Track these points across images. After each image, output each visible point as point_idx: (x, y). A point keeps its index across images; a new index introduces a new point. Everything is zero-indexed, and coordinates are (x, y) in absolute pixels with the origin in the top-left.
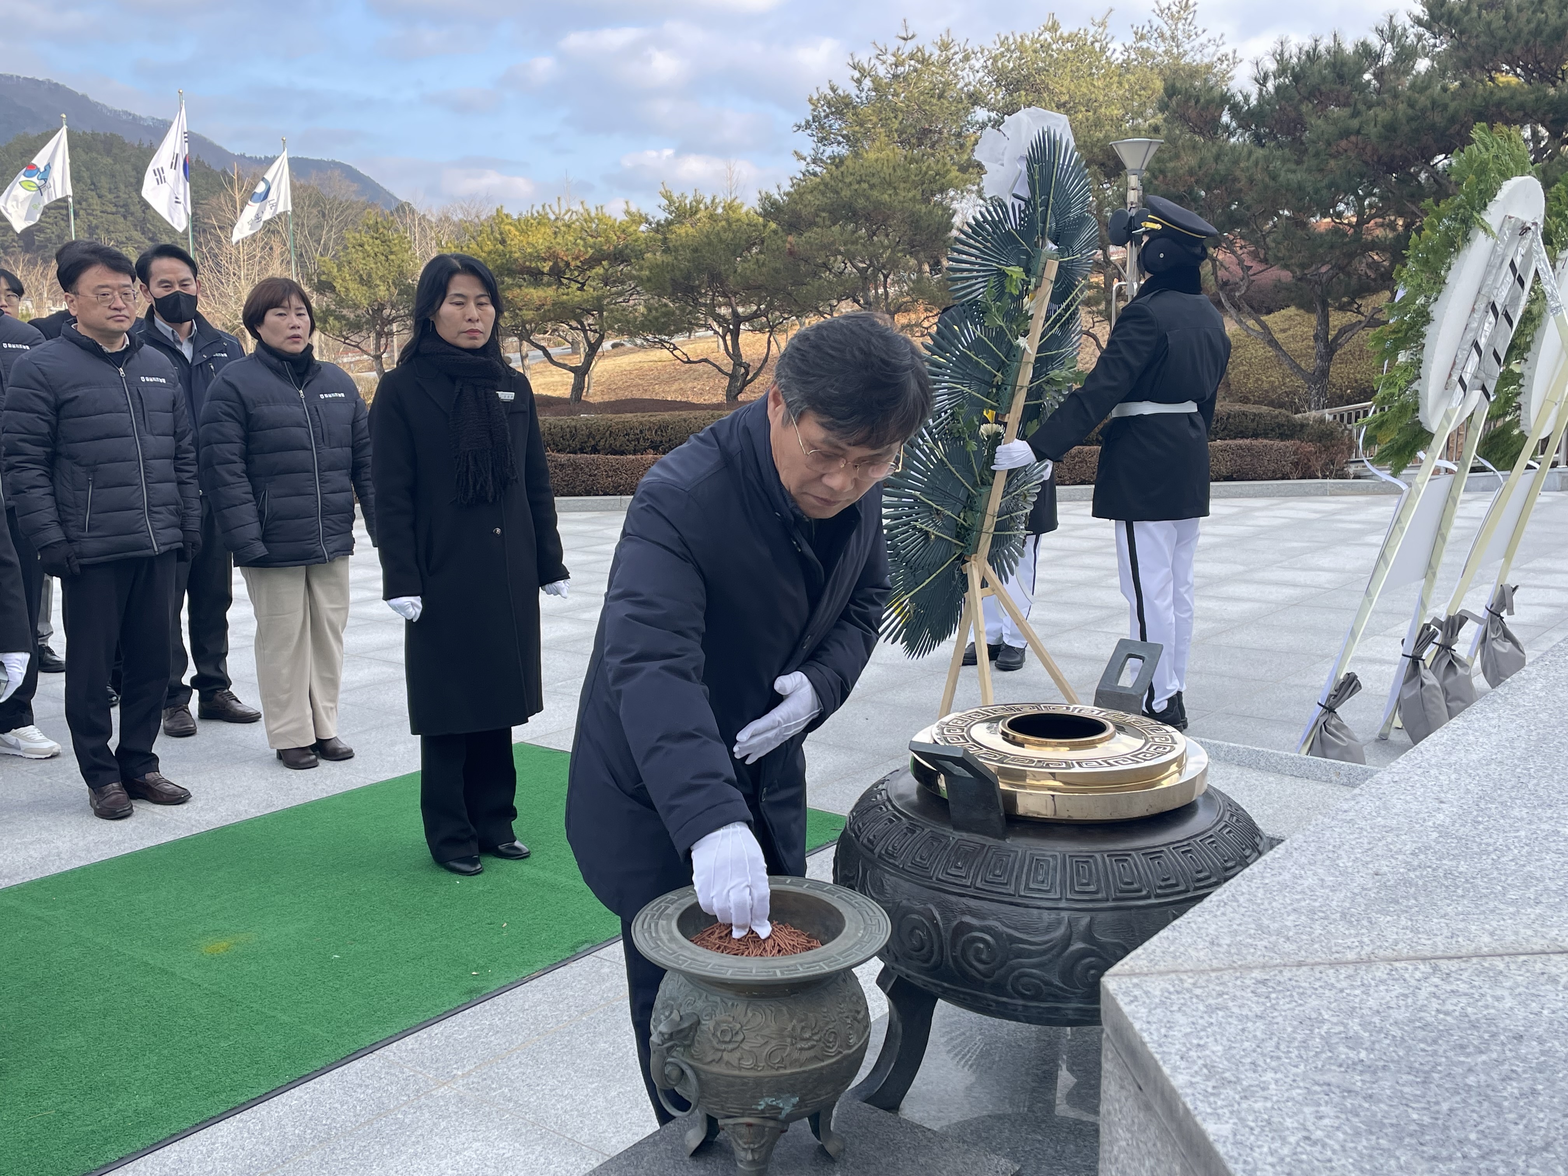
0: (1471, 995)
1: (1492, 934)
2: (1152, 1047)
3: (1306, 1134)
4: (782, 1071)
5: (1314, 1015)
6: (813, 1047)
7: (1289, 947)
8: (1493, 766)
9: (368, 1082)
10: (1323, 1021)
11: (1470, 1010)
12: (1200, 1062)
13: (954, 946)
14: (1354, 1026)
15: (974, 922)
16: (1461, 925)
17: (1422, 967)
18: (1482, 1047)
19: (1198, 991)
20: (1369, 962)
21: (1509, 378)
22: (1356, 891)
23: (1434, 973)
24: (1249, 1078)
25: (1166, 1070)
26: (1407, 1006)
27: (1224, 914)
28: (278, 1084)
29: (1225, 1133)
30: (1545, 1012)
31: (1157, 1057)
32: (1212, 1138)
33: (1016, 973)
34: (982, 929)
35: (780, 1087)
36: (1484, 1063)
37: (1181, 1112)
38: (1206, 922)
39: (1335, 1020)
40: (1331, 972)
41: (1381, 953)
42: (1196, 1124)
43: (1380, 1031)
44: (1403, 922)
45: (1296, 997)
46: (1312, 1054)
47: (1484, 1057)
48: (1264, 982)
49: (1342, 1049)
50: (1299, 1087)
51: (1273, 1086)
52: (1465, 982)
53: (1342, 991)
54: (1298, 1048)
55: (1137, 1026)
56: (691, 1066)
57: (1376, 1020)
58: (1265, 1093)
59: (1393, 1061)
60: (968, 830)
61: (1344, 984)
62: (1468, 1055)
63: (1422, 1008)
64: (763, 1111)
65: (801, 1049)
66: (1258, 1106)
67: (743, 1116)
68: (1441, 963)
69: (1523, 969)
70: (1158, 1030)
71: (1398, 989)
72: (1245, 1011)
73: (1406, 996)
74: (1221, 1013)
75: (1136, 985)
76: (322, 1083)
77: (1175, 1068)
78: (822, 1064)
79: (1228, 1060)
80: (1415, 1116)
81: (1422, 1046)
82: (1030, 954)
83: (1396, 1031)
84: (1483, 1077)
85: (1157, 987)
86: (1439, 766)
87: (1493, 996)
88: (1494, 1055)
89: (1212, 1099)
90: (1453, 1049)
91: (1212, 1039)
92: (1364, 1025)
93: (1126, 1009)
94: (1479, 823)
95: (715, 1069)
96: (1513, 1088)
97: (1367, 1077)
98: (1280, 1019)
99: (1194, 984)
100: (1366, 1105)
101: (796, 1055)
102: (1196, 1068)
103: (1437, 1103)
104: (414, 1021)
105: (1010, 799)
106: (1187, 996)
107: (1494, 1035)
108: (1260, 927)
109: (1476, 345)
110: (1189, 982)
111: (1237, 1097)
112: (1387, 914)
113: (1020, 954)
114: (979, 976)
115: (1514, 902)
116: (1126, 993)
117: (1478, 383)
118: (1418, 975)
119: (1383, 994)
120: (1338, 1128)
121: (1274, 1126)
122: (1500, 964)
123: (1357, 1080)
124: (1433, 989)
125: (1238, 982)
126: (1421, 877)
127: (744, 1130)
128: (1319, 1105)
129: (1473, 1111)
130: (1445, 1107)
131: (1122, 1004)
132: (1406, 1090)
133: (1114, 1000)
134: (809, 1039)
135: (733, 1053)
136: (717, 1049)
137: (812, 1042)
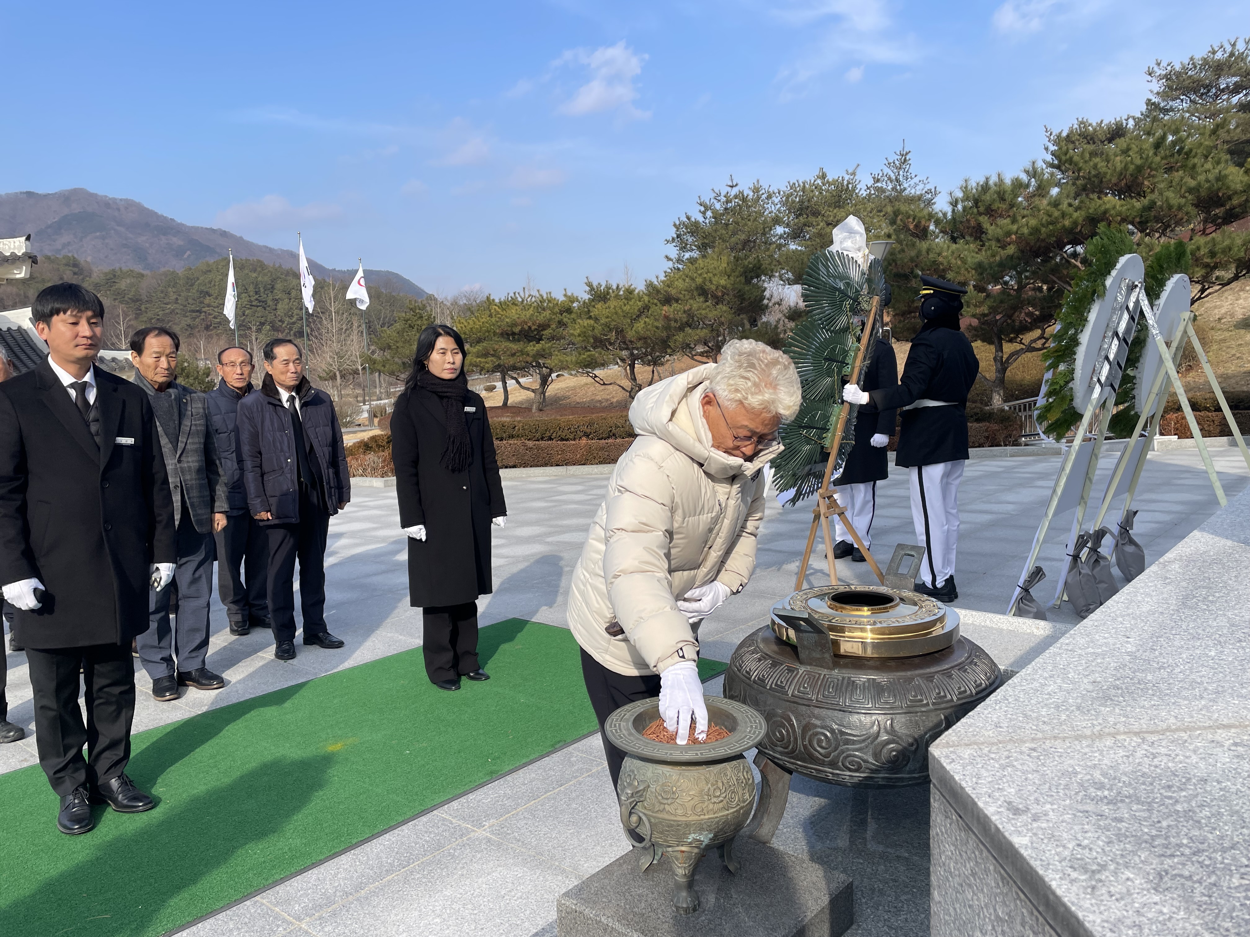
0: (1170, 755)
1: (1176, 717)
2: (969, 790)
3: (1078, 842)
4: (702, 817)
5: (1070, 770)
6: (722, 801)
7: (1046, 728)
8: (1156, 615)
9: (431, 830)
10: (1076, 773)
11: (1170, 764)
12: (1002, 799)
13: (803, 738)
14: (1097, 775)
15: (818, 723)
16: (1155, 712)
17: (1135, 739)
18: (1182, 787)
19: (993, 756)
20: (1100, 736)
21: (1127, 380)
22: (1084, 693)
23: (1143, 742)
24: (1035, 809)
25: (981, 804)
26: (1129, 763)
27: (1001, 708)
28: (376, 831)
29: (1025, 842)
30: (1219, 765)
31: (973, 796)
32: (1017, 846)
33: (845, 755)
34: (822, 728)
35: (700, 828)
36: (1185, 796)
37: (993, 830)
38: (989, 713)
39: (1084, 772)
40: (1077, 742)
41: (1107, 730)
42: (1005, 837)
43: (1115, 779)
44: (1117, 711)
45: (1057, 758)
46: (1073, 793)
47: (1184, 793)
48: (1034, 750)
49: (1092, 790)
50: (1068, 814)
51: (1051, 813)
52: (1163, 747)
53: (1086, 754)
54: (1063, 789)
55: (957, 778)
56: (645, 814)
57: (1111, 772)
58: (1047, 818)
59: (1126, 797)
60: (810, 664)
61: (1087, 750)
62: (1174, 792)
63: (1139, 764)
64: (690, 843)
65: (715, 803)
66: (1044, 825)
67: (678, 846)
68: (1146, 735)
69: (1200, 738)
70: (971, 779)
71: (1121, 753)
72: (1025, 768)
73: (1128, 757)
74: (1009, 769)
75: (951, 752)
76: (403, 831)
77: (986, 803)
78: (727, 812)
79: (1019, 798)
80: (1146, 830)
81: (1144, 787)
82: (854, 743)
83: (1124, 778)
84: (1186, 805)
85: (967, 753)
86: (1122, 616)
87: (1183, 756)
88: (1191, 792)
89: (1013, 822)
90: (1164, 788)
91: (1006, 785)
92: (1104, 775)
93: (948, 768)
94: (1155, 650)
95: (660, 815)
96: (1206, 812)
97: (1111, 807)
98: (1048, 772)
99: (989, 751)
100: (1114, 824)
101: (711, 806)
102: (1000, 803)
103: (1159, 822)
104: (458, 792)
105: (836, 644)
106: (986, 758)
107: (1189, 779)
108: (1025, 716)
109: (1107, 358)
110: (986, 750)
111: (1030, 820)
112: (1106, 706)
113: (847, 742)
114: (820, 757)
115: (1185, 698)
116: (947, 757)
117: (1108, 383)
118: (1133, 744)
119: (1112, 756)
120: (1098, 838)
121: (1057, 838)
122: (1185, 736)
123: (1105, 809)
124: (1144, 752)
125: (1018, 750)
126: (1124, 683)
127: (679, 855)
128: (1083, 824)
129: (1183, 826)
130: (1164, 824)
131: (945, 765)
132: (1137, 814)
133: (939, 762)
134: (719, 797)
135: (672, 806)
136: (661, 803)
137: (721, 799)
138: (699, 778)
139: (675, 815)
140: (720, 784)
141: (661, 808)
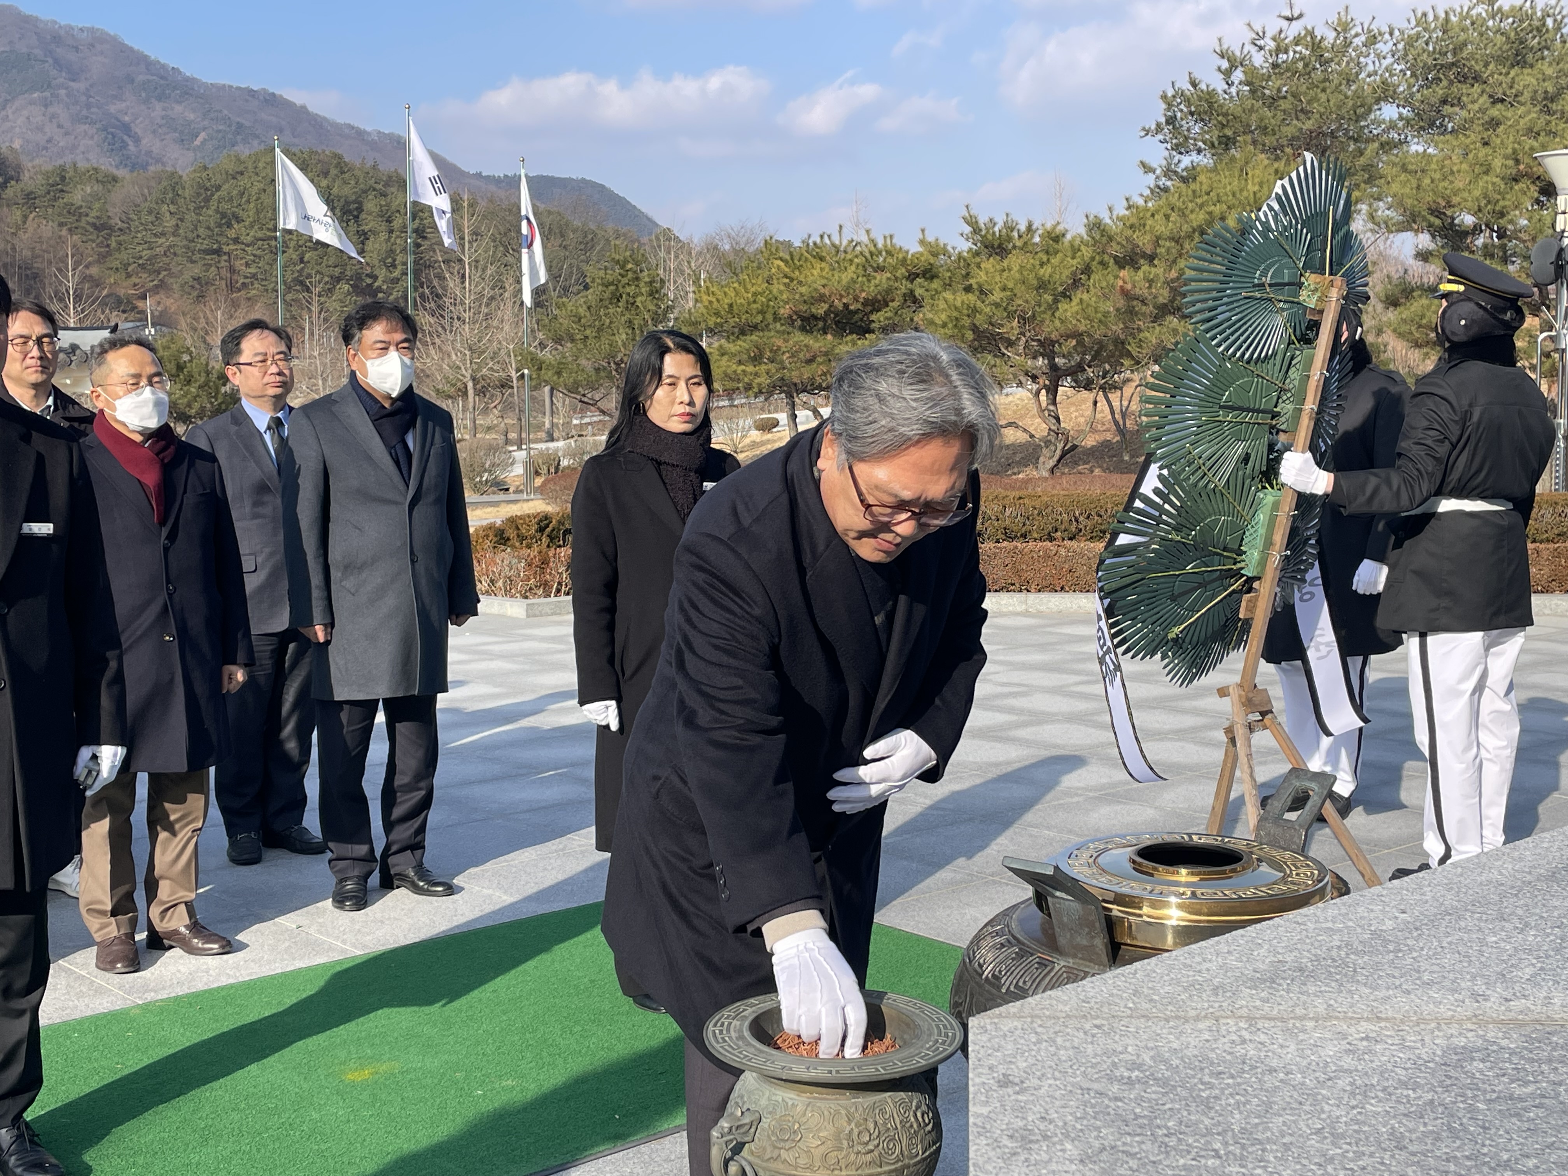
0: (1263, 1043)
1: (1329, 1006)
3: (1045, 1115)
4: (837, 1172)
5: (1120, 1049)
6: (871, 1151)
7: (1145, 1006)
10: (1124, 1053)
11: (1251, 1052)
12: (1003, 1071)
14: (1147, 1056)
16: (1311, 999)
18: (1237, 1075)
19: (1040, 1030)
20: (1202, 1018)
22: (1248, 972)
24: (1031, 1083)
26: (1202, 1048)
29: (983, 1113)
30: (1312, 1057)
36: (1227, 1084)
39: (1134, 1052)
41: (1219, 1013)
43: (1163, 1061)
44: (1263, 994)
45: (1117, 1037)
46: (1095, 1071)
47: (1230, 1081)
48: (1100, 1027)
49: (1122, 1070)
50: (1065, 1090)
51: (1045, 1088)
52: (1268, 1035)
53: (1158, 1035)
54: (1087, 1067)
56: (750, 1163)
57: (1168, 1054)
58: (1035, 1092)
65: (858, 1153)
77: (980, 1074)
79: (1025, 1071)
80: (1139, 1111)
81: (1189, 1071)
83: (1176, 1062)
84: (1216, 1092)
85: (1011, 1025)
87: (1281, 1045)
88: (1240, 1080)
89: (990, 1093)
90: (1212, 1074)
91: (1023, 1059)
92: (1156, 1057)
95: (772, 1166)
96: (1233, 1100)
97: (1124, 1086)
98: (1089, 1050)
99: (1041, 1025)
100: (1107, 1102)
101: (852, 1158)
102: (996, 1075)
103: (1163, 1104)
106: (1029, 1032)
107: (1255, 1068)
110: (1037, 1024)
111: (1012, 1093)
112: (1256, 989)
115: (1374, 987)
118: (1233, 1029)
119: (1190, 1039)
120: (1072, 1114)
121: (1024, 1110)
122: (1311, 1025)
123: (1115, 1089)
124: (1236, 1038)
125: (1079, 1026)
128: (1071, 1100)
129: (1187, 1110)
130: (1168, 1106)
132: (1148, 1096)
134: (867, 1143)
135: (791, 1153)
136: (775, 1147)
137: (871, 1147)
138: (838, 1112)
139: (796, 1168)
140: (871, 1126)
141: (776, 1152)
